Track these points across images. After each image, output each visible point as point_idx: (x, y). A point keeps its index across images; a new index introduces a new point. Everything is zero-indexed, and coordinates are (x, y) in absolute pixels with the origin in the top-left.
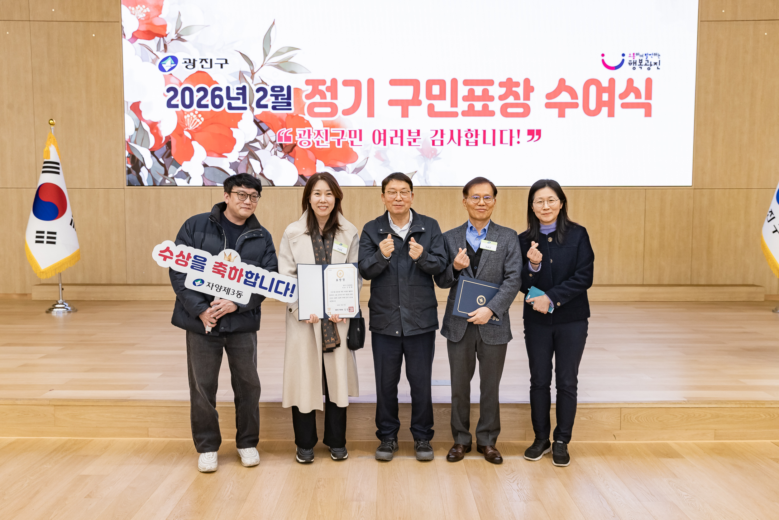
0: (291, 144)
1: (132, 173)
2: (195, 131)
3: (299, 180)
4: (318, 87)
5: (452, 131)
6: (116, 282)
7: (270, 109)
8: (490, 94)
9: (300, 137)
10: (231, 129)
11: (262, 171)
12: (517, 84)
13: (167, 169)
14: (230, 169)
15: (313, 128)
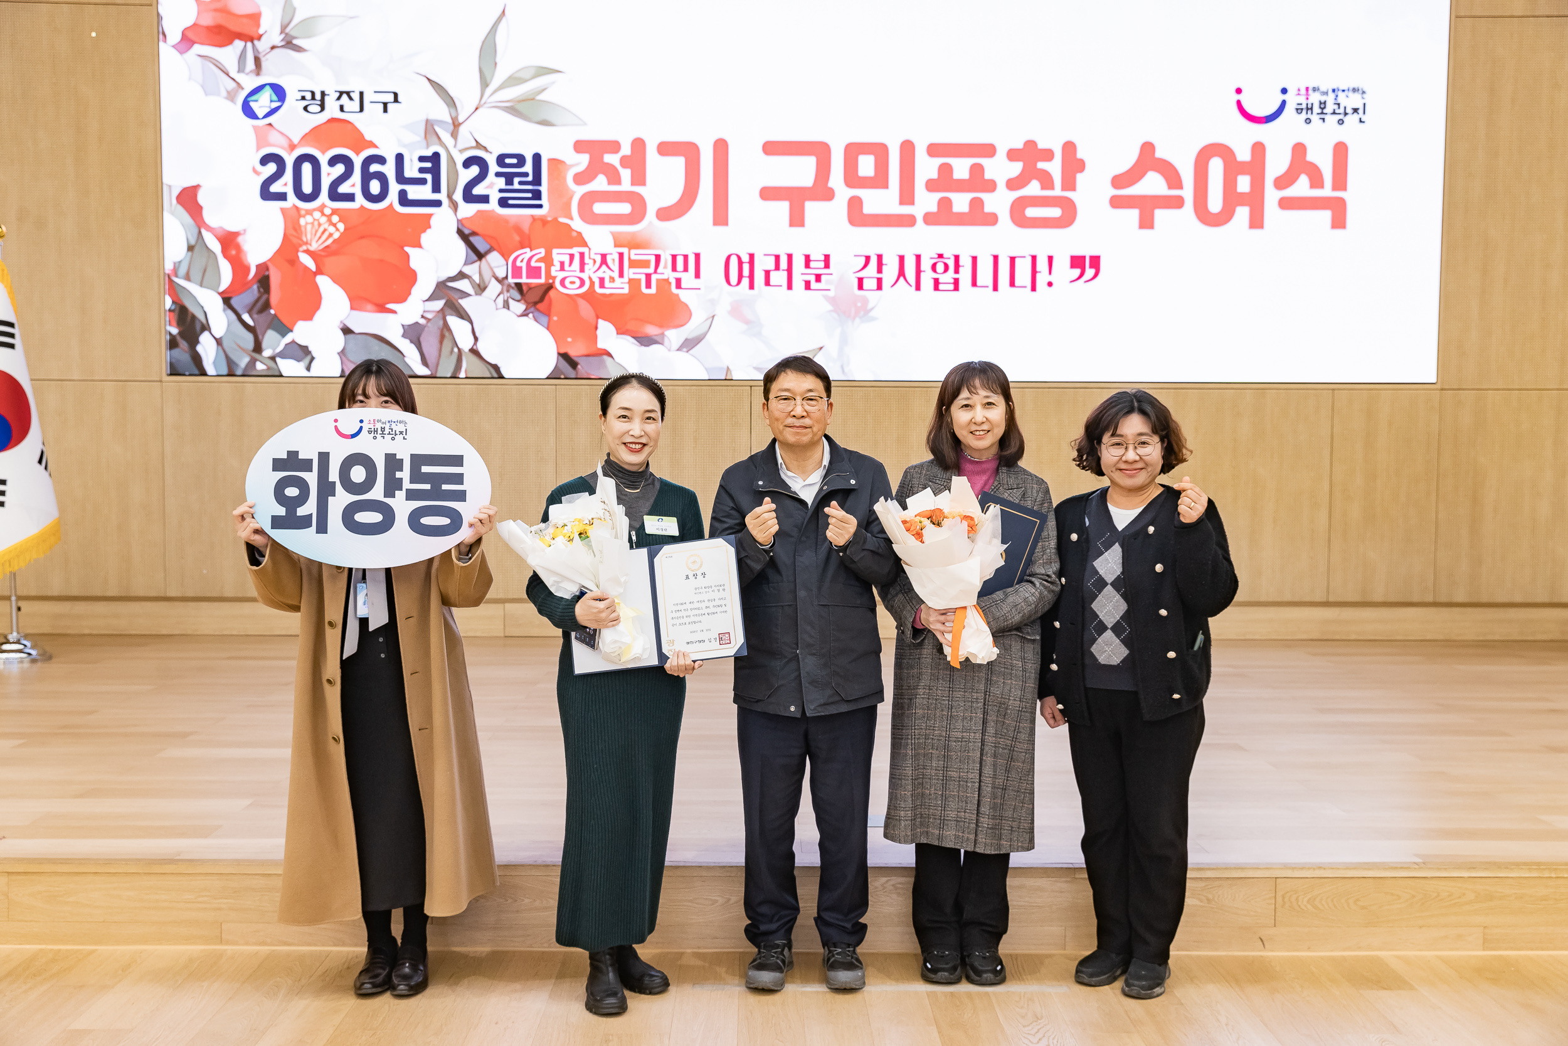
0: (541, 285)
1: (181, 345)
2: (323, 254)
3: (560, 366)
4: (602, 157)
5: (902, 259)
6: (141, 593)
7: (493, 205)
8: (987, 176)
9: (562, 268)
10: (407, 249)
11: (475, 343)
12: (1048, 155)
13: (260, 337)
14: (403, 339)
15: (590, 249)
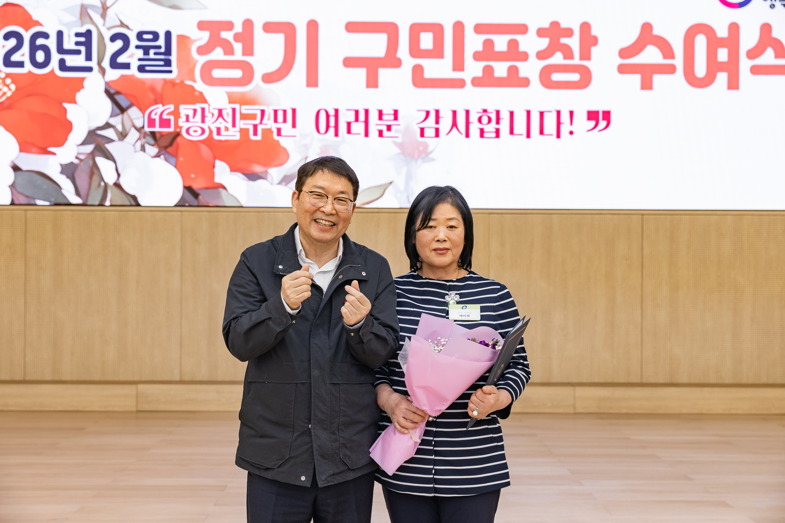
0: (169, 133)
3: (185, 196)
4: (219, 34)
5: (454, 113)
7: (133, 71)
8: (522, 48)
9: (187, 120)
10: (65, 105)
11: (118, 179)
12: (569, 33)
14: (61, 175)
15: (209, 105)
